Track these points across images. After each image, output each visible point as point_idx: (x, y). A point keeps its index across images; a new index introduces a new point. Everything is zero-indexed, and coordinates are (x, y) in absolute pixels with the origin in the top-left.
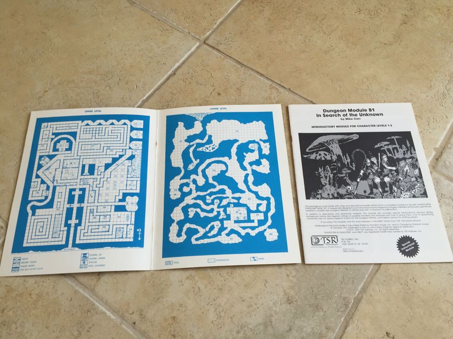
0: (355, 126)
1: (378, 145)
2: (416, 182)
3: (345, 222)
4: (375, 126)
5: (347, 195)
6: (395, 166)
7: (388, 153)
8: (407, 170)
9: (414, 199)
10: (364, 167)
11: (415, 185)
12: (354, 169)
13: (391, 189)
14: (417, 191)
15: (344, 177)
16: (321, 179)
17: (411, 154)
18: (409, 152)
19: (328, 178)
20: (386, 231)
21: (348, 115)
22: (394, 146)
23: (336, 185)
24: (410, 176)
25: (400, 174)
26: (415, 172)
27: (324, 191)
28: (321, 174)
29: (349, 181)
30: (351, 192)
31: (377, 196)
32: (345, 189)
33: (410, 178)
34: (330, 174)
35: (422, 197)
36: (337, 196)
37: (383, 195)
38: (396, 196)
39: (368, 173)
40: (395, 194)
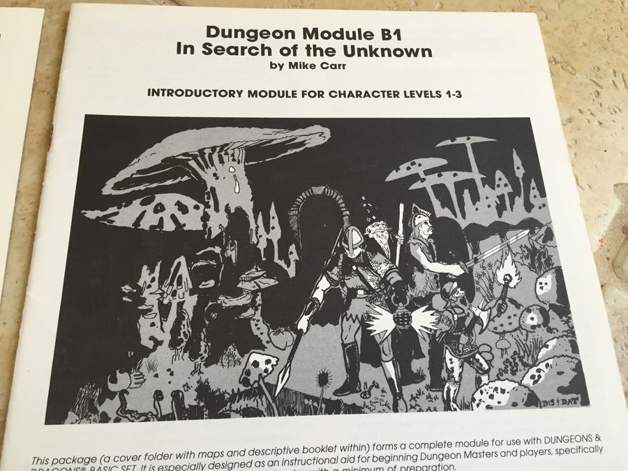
0: (321, 94)
1: (403, 172)
2: (541, 333)
4: (396, 94)
5: (240, 395)
6: (461, 258)
7: (436, 203)
8: (508, 279)
9: (533, 412)
10: (334, 264)
11: (538, 346)
12: (292, 272)
13: (437, 362)
14: (544, 373)
15: (245, 308)
16: (142, 320)
17: (529, 206)
18: (519, 201)
19: (173, 315)
21: (302, 51)
22: (463, 176)
23: (203, 348)
24: (518, 306)
25: (477, 294)
26: (542, 288)
27: (141, 379)
28: (146, 294)
29: (264, 328)
30: (261, 382)
31: (372, 399)
32: (239, 369)
33: (518, 312)
34: (187, 294)
35: (565, 402)
36: (195, 403)
37: (401, 395)
38: (455, 401)
39: (345, 289)
40: (453, 388)
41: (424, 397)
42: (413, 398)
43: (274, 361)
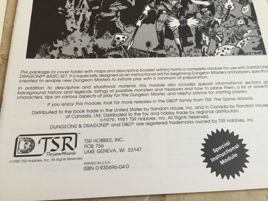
2: (245, 27)
3: (99, 103)
5: (112, 50)
8: (230, 7)
9: (241, 57)
11: (243, 32)
12: (133, 3)
14: (246, 43)
15: (113, 17)
16: (67, 21)
19: (81, 19)
20: (182, 120)
23: (95, 32)
24: (234, 17)
25: (216, 12)
26: (244, 10)
27: (68, 43)
28: (69, 11)
29: (121, 25)
30: (121, 45)
31: (170, 52)
32: (111, 40)
33: (234, 19)
34: (87, 11)
35: (255, 53)
36: (92, 52)
37: (183, 51)
38: (207, 53)
39: (157, 10)
40: (206, 48)
41: (193, 51)
42: (188, 51)
43: (126, 37)
